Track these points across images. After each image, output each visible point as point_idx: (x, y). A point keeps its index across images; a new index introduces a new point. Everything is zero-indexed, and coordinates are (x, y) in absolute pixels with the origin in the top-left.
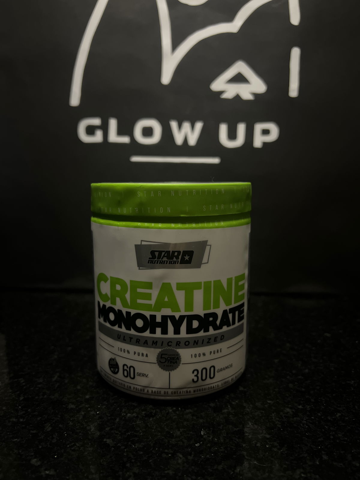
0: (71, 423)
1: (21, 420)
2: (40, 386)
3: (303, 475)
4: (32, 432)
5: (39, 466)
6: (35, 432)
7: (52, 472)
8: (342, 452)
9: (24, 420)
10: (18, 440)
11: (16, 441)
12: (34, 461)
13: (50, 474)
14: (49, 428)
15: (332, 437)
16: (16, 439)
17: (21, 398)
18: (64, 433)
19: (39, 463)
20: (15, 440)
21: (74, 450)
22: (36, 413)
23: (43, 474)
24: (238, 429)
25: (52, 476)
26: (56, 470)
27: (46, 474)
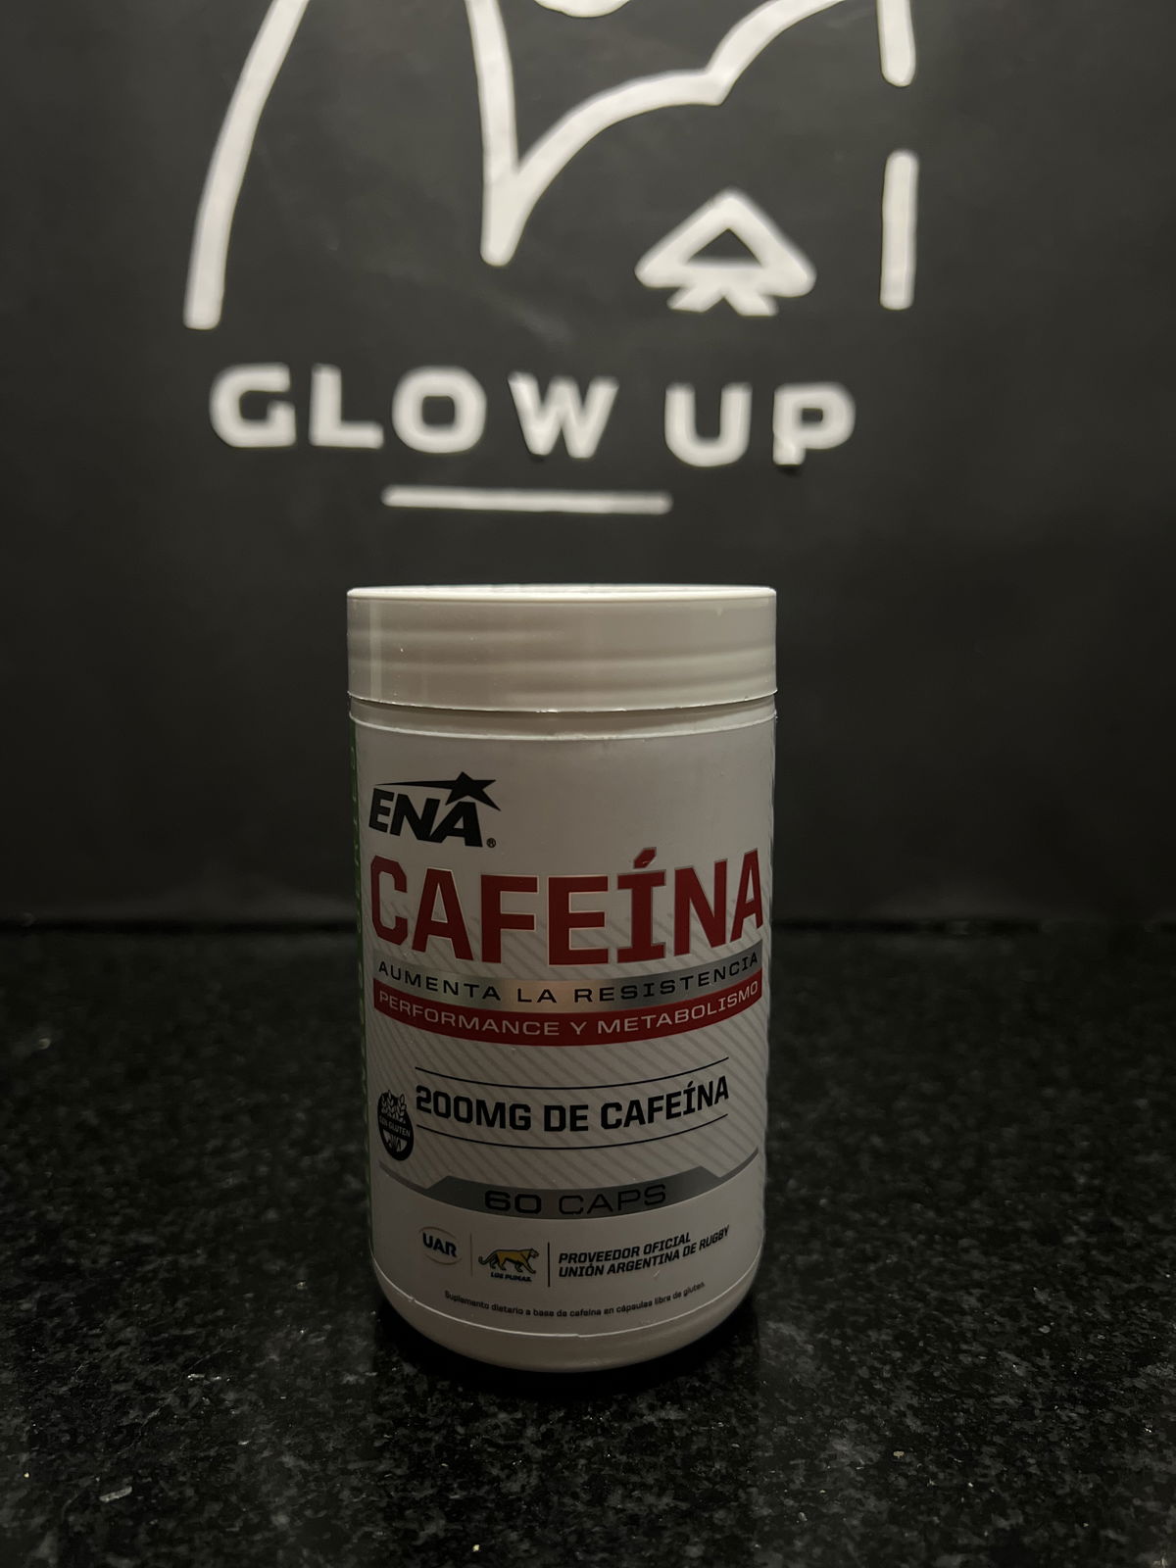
7: (672, 1414)
13: (671, 1418)
23: (650, 1418)
24: (1133, 1286)
25: (683, 1422)
26: (682, 1408)
27: (660, 1420)
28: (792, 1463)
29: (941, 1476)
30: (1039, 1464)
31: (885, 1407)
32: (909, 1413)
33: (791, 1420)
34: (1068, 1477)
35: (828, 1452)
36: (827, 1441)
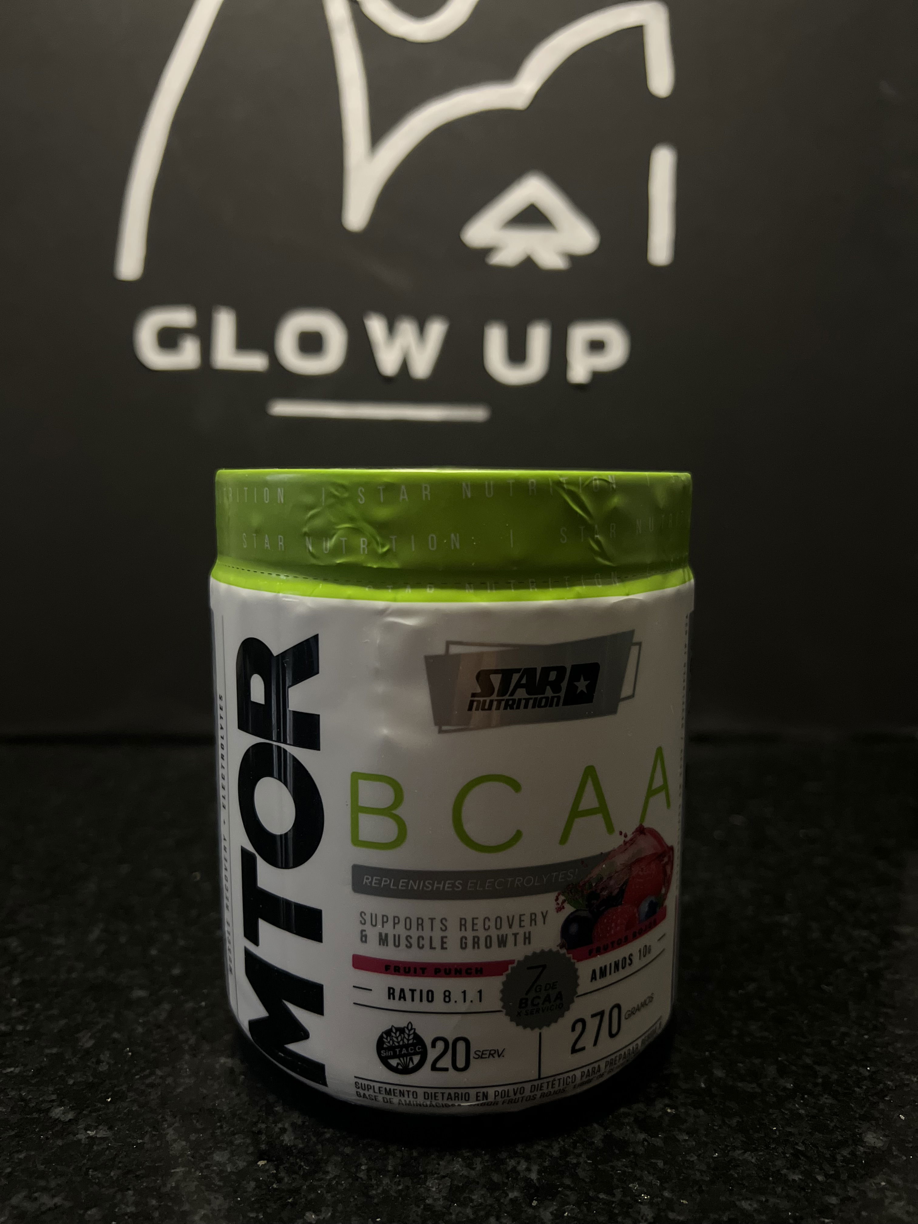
0: (140, 1030)
1: (20, 1028)
2: (60, 952)
3: (669, 1111)
4: (47, 1051)
5: (70, 1120)
6: (54, 1051)
7: (102, 1133)
8: (757, 1061)
9: (28, 1028)
10: (17, 1070)
11: (11, 1072)
12: (57, 1112)
13: (98, 1136)
14: (87, 1042)
15: (735, 1032)
16: (12, 1069)
17: (16, 981)
18: (126, 1050)
19: (70, 1116)
20: (9, 1070)
21: (152, 1085)
22: (55, 1012)
23: (81, 1136)
25: (104, 1139)
26: (111, 1128)
27: (90, 1138)
28: (172, 1171)
29: (286, 1180)
30: (368, 1170)
31: (273, 1125)
32: (290, 1129)
33: (193, 1137)
34: (386, 1181)
35: (207, 1162)
36: (212, 1153)
